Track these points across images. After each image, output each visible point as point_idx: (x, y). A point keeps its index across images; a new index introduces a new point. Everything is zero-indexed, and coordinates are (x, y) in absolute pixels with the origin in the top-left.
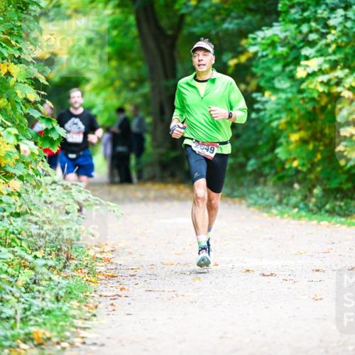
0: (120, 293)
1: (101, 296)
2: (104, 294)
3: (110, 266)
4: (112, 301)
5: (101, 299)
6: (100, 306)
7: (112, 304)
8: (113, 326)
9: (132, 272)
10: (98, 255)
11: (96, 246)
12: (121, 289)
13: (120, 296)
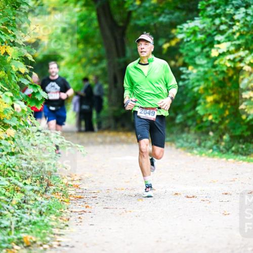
0: (85, 210)
1: (71, 212)
2: (73, 210)
3: (78, 191)
4: (80, 216)
5: (72, 214)
6: (71, 219)
7: (80, 218)
8: (80, 233)
9: (94, 195)
10: (70, 183)
11: (68, 176)
12: (86, 207)
13: (85, 212)
